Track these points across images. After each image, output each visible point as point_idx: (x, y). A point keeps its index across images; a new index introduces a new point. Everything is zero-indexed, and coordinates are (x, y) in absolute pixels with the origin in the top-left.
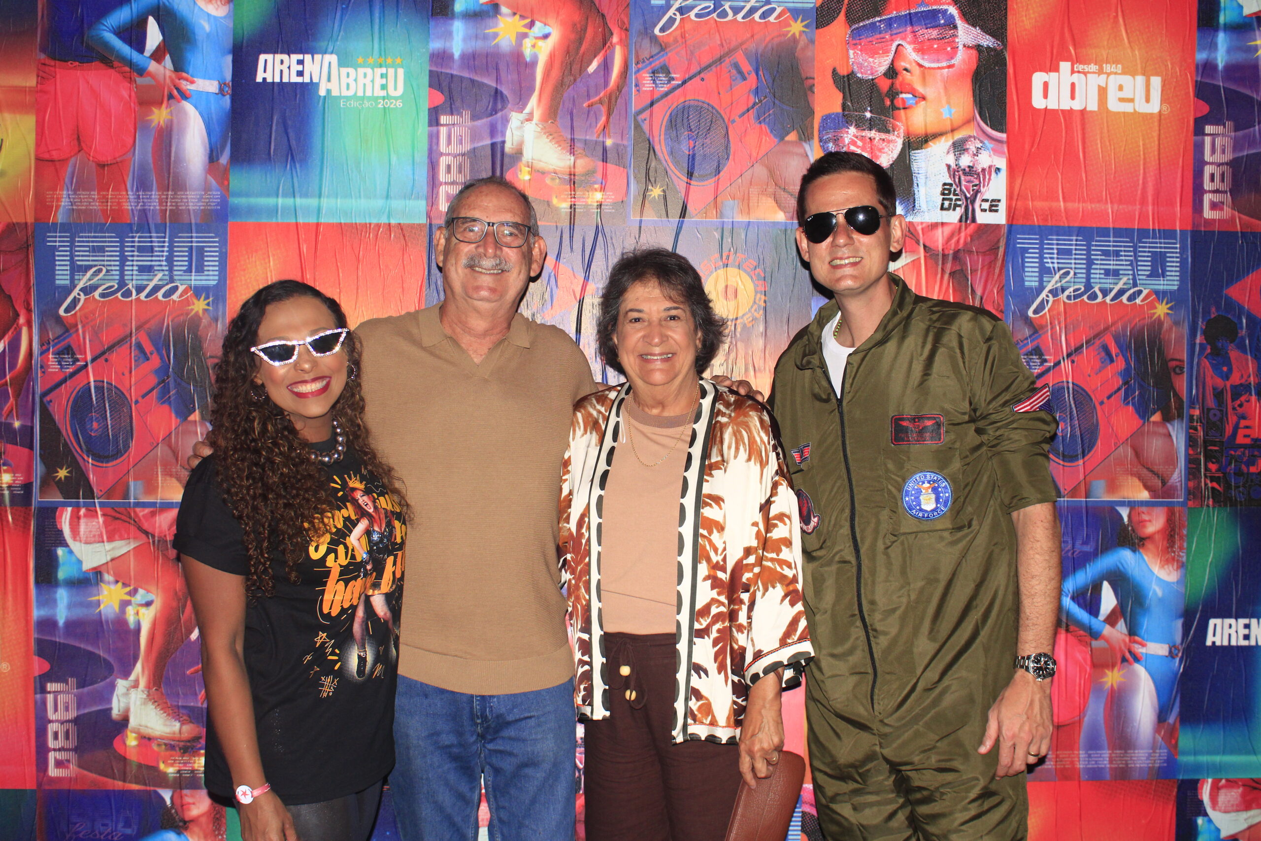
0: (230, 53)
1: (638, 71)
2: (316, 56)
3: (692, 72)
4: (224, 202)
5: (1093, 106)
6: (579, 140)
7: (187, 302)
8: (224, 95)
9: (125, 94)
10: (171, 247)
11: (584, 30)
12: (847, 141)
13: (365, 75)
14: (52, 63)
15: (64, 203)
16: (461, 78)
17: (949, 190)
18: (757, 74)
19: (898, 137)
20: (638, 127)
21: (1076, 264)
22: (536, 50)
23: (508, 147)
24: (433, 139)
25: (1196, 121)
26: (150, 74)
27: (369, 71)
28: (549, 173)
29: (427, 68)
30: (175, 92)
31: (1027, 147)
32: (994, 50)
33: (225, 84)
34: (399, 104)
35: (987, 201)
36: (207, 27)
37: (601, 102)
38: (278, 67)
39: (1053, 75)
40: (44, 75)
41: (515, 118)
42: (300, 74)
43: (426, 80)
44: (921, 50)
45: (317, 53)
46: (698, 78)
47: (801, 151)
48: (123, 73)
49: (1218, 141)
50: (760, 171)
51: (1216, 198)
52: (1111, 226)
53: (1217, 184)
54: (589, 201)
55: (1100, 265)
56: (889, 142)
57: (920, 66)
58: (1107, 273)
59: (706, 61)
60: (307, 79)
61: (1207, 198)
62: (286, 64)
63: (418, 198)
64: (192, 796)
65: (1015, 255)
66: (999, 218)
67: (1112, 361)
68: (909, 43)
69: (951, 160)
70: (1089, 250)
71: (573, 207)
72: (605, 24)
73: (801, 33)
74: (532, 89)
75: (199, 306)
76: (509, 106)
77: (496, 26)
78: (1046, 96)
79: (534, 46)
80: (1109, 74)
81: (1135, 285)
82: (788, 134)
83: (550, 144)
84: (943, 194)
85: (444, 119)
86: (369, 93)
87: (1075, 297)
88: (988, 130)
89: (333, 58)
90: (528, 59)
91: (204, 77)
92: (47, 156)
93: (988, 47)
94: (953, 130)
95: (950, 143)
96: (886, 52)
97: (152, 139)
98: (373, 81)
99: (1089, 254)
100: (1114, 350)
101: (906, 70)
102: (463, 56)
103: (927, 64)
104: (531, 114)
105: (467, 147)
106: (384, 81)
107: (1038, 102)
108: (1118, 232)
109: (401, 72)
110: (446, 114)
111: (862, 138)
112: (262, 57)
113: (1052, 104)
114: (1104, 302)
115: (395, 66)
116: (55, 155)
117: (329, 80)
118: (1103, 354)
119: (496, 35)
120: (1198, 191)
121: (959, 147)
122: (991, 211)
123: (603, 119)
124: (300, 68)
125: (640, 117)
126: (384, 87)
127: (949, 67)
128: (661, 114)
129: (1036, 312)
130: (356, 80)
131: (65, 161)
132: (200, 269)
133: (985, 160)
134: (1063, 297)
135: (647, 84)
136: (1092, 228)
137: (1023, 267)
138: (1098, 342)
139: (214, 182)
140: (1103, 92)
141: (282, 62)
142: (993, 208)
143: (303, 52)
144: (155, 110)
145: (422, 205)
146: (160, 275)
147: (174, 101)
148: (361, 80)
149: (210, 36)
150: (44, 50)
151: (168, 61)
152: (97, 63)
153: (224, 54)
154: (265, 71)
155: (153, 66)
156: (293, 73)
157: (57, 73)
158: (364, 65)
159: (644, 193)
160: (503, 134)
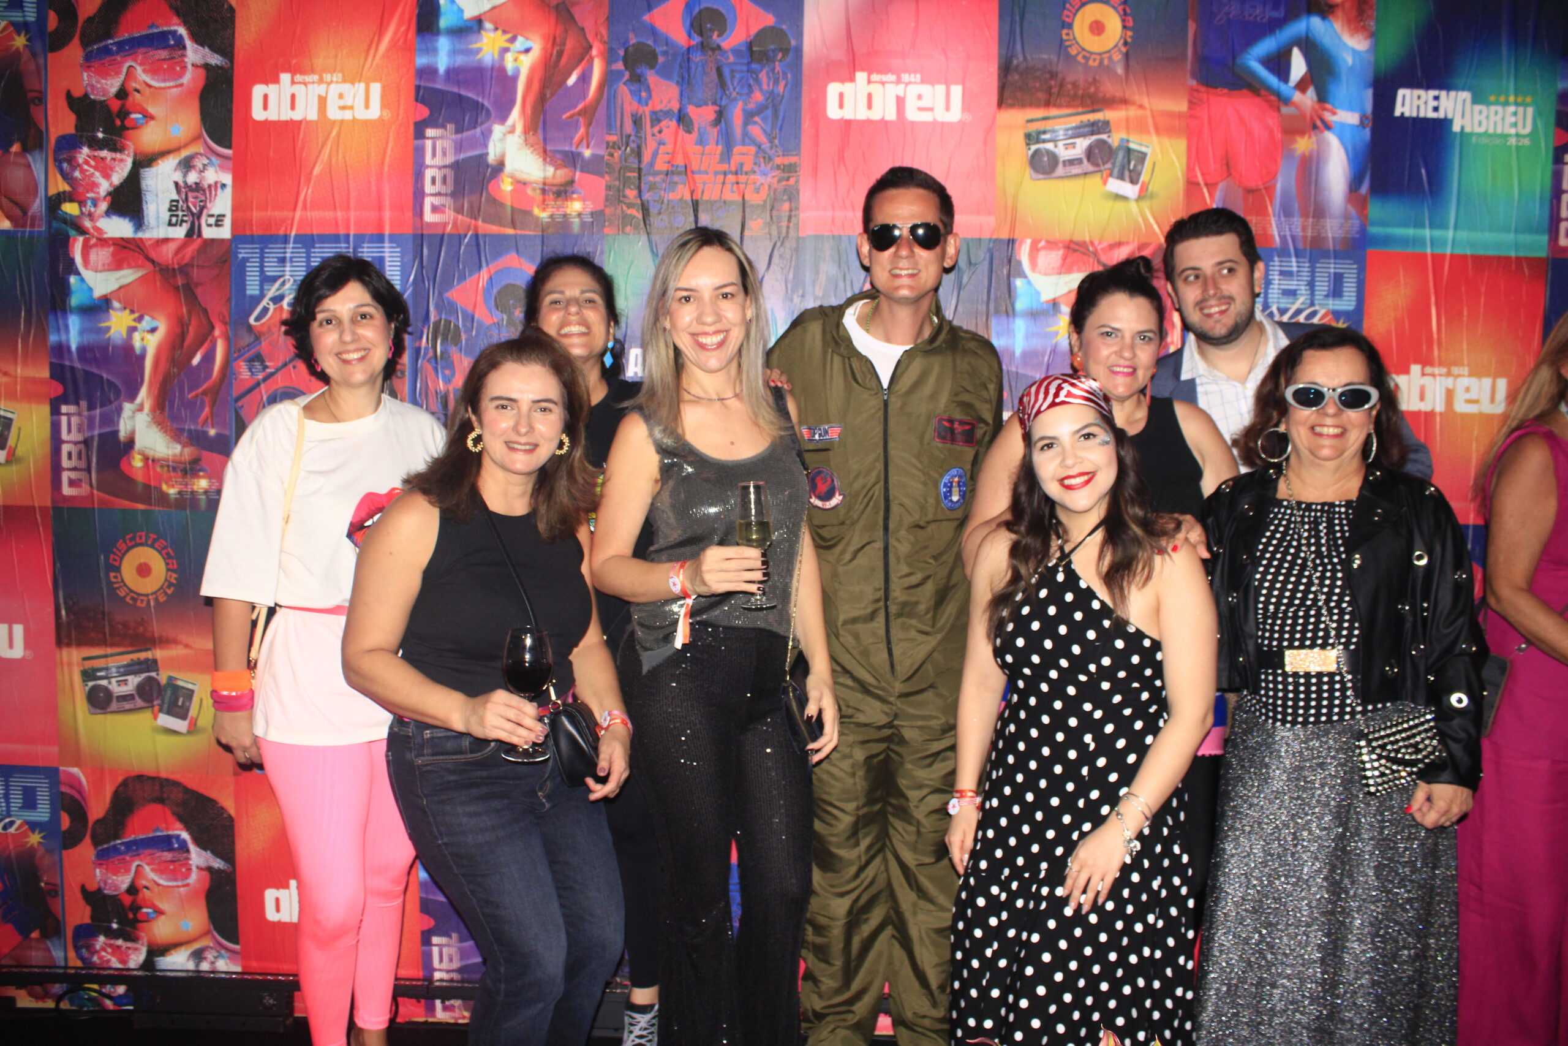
0: (1370, 87)
2: (1450, 93)
4: (1363, 230)
8: (1365, 127)
9: (1272, 121)
10: (1313, 272)
13: (1496, 113)
14: (1203, 89)
24: (1558, 176)
26: (1294, 104)
27: (1500, 109)
29: (1554, 107)
30: (1319, 123)
33: (1367, 118)
34: (1527, 142)
36: (1349, 60)
38: (1415, 102)
40: (1195, 100)
42: (1436, 109)
43: (1552, 120)
45: (1453, 90)
48: (1269, 103)
60: (1441, 115)
62: (1423, 99)
63: (1544, 233)
86: (1500, 130)
89: (1465, 95)
91: (1346, 110)
92: (1197, 180)
97: (1295, 166)
98: (1503, 119)
106: (1514, 119)
109: (1529, 111)
115: (1525, 106)
116: (1205, 179)
117: (1463, 117)
124: (1435, 104)
126: (1516, 125)
130: (1487, 117)
131: (1214, 184)
132: (1339, 295)
139: (1353, 211)
143: (1441, 87)
144: (1299, 139)
145: (1545, 239)
146: (1301, 299)
147: (1317, 131)
148: (1492, 118)
149: (1351, 69)
150: (1194, 76)
151: (1311, 92)
152: (1245, 91)
153: (1366, 87)
154: (1403, 105)
155: (1297, 96)
156: (1430, 109)
157: (1208, 100)
158: (1495, 104)
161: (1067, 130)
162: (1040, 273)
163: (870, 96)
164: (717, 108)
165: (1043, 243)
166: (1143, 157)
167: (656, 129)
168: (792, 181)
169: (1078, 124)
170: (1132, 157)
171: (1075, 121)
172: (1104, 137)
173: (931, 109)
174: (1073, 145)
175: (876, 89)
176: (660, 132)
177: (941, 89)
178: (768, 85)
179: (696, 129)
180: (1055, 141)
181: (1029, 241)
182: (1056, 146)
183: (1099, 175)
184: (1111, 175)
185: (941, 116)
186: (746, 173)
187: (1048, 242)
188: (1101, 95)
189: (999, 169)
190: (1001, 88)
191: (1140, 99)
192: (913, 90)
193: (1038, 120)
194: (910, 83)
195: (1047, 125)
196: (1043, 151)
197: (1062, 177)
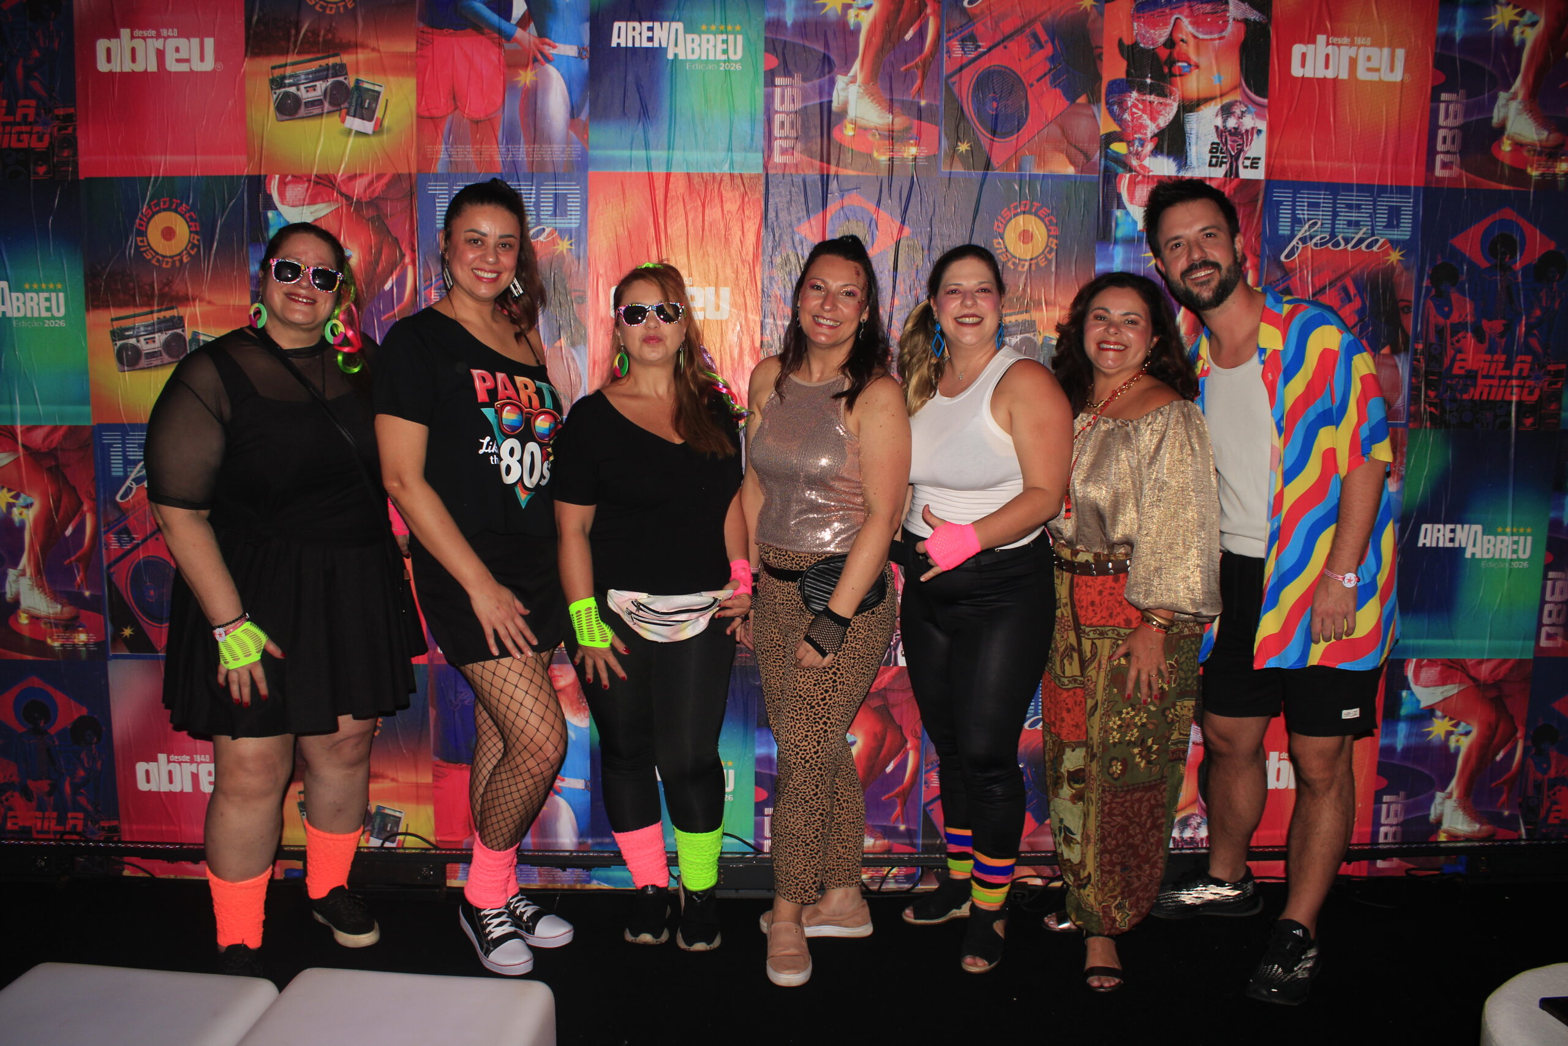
0: (587, 20)
1: (949, 39)
2: (664, 23)
3: (996, 41)
4: (584, 155)
5: (1344, 75)
7: (554, 243)
8: (582, 59)
9: (495, 58)
10: (538, 194)
11: (902, 2)
12: (1130, 104)
13: (708, 41)
14: (430, 30)
15: (443, 156)
16: (794, 45)
17: (1217, 149)
18: (1053, 43)
19: (1174, 100)
20: (948, 89)
21: (1323, 215)
22: (859, 19)
23: (835, 105)
24: (769, 99)
25: (1433, 88)
26: (516, 41)
27: (711, 37)
28: (871, 129)
29: (763, 35)
30: (539, 56)
31: (1285, 112)
32: (1260, 23)
33: (583, 49)
34: (738, 67)
35: (1248, 158)
37: (917, 66)
38: (630, 34)
39: (1311, 47)
40: (423, 41)
41: (841, 81)
42: (650, 39)
43: (761, 46)
44: (1195, 23)
45: (666, 21)
46: (1001, 46)
47: (1090, 112)
48: (492, 39)
49: (1451, 108)
50: (1054, 130)
51: (1447, 158)
52: (1355, 182)
53: (1448, 146)
54: (905, 155)
55: (1344, 216)
56: (1166, 105)
57: (1195, 37)
58: (1350, 223)
59: (1008, 30)
60: (656, 45)
61: (1439, 158)
63: (756, 151)
64: (560, 670)
65: (1272, 208)
66: (1259, 174)
67: (1350, 300)
68: (1187, 17)
69: (1219, 122)
70: (1334, 204)
71: (891, 159)
73: (1092, 6)
74: (857, 55)
75: (564, 246)
78: (1303, 65)
79: (857, 16)
80: (1359, 46)
81: (1373, 235)
82: (1079, 96)
83: (871, 104)
84: (1211, 152)
85: (778, 81)
86: (711, 57)
87: (1322, 244)
88: (1252, 95)
91: (565, 43)
92: (426, 114)
93: (1255, 21)
94: (1222, 96)
95: (1219, 107)
96: (1166, 24)
97: (519, 99)
98: (715, 46)
99: (1334, 207)
100: (1352, 291)
101: (1182, 40)
102: (795, 24)
103: (1201, 36)
104: (855, 77)
105: (798, 106)
106: (725, 46)
107: (1297, 71)
108: (1362, 188)
109: (740, 38)
110: (780, 76)
111: (1143, 102)
112: (616, 25)
113: (1309, 73)
114: (1345, 250)
115: (735, 33)
116: (435, 112)
117: (676, 45)
118: (1343, 295)
119: (824, 6)
120: (1432, 152)
121: (1226, 111)
122: (1252, 167)
123: (919, 82)
124: (650, 34)
125: (950, 81)
126: (725, 52)
127: (1220, 38)
128: (969, 77)
129: (1287, 257)
130: (700, 45)
131: (443, 117)
132: (564, 214)
133: (1248, 122)
134: (1311, 244)
135: (957, 52)
136: (1338, 184)
137: (1278, 217)
138: (1339, 284)
139: (574, 136)
140: (1353, 62)
141: (634, 29)
142: (1254, 165)
143: (653, 20)
145: (759, 157)
148: (704, 46)
149: (568, 5)
150: (422, 19)
151: (532, 28)
152: (469, 30)
153: (583, 21)
154: (619, 37)
155: (519, 33)
156: (644, 39)
157: (434, 39)
158: (708, 32)
159: (954, 149)
160: (830, 94)
161: (308, 74)
162: (287, 204)
163: (133, 50)
165: (289, 178)
166: (376, 95)
168: (70, 130)
170: (366, 96)
171: (314, 66)
172: (341, 79)
173: (187, 61)
174: (314, 88)
175: (138, 44)
177: (195, 41)
178: (44, 43)
180: (297, 85)
181: (277, 176)
183: (339, 112)
184: (348, 114)
185: (198, 66)
187: (293, 176)
188: (337, 41)
189: (248, 112)
190: (247, 39)
191: (372, 43)
192: (171, 44)
193: (280, 67)
194: (169, 37)
195: (289, 71)
196: (287, 95)
197: (303, 118)
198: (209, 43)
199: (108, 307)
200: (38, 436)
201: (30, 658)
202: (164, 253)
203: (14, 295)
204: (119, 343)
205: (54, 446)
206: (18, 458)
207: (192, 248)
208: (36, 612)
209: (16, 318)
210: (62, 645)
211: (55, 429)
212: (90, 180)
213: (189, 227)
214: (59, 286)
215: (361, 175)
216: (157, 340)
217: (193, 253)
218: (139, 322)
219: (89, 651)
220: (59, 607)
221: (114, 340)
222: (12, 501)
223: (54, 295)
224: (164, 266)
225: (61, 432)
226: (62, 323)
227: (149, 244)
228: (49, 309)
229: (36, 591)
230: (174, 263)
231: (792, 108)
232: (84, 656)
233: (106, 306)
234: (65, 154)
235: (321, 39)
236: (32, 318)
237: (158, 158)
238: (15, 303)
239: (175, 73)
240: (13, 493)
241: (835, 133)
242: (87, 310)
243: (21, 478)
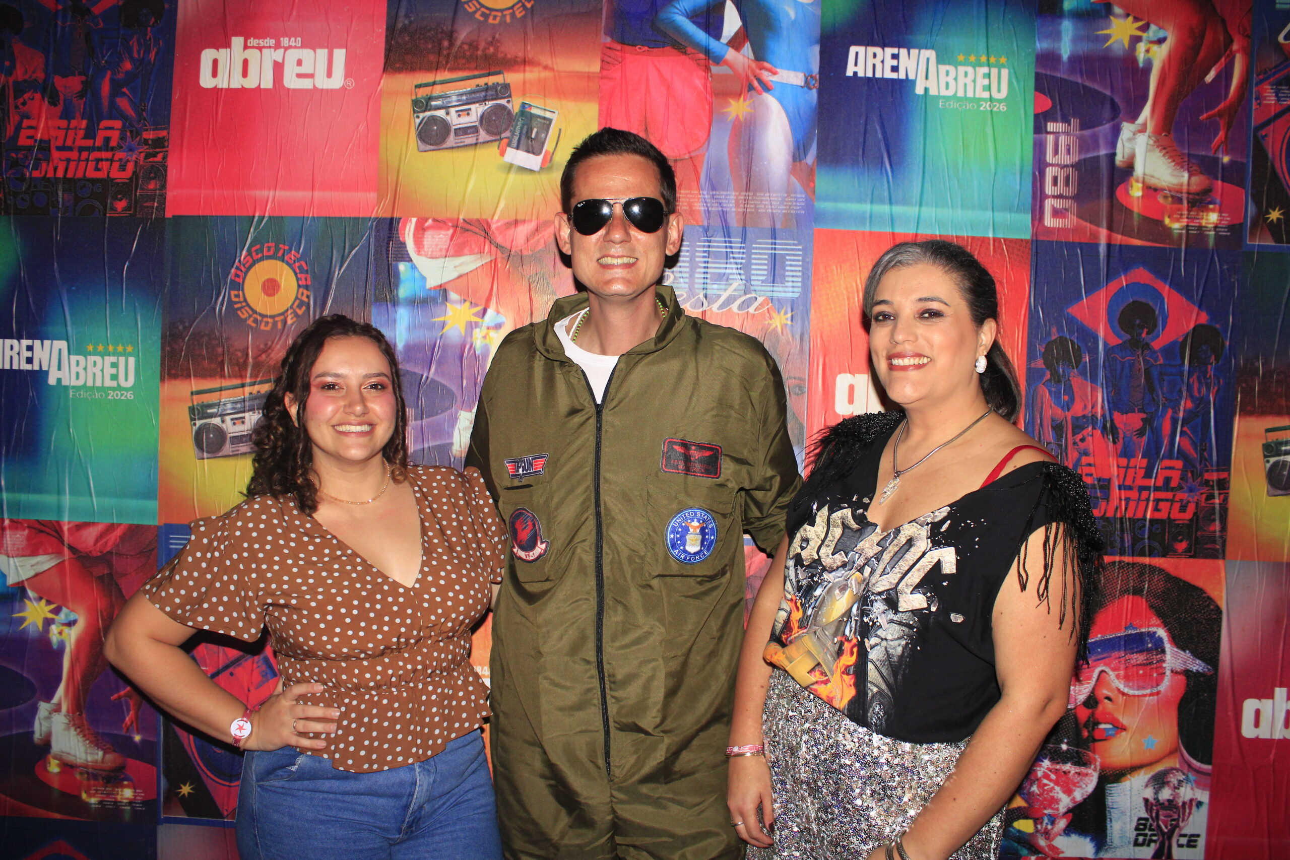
0: (816, 43)
1: (1261, 82)
2: (912, 51)
4: (809, 207)
6: (1196, 157)
7: (766, 316)
8: (810, 89)
9: (699, 83)
10: (749, 254)
11: (1202, 36)
13: (966, 74)
14: (619, 47)
16: (1071, 83)
20: (1258, 143)
22: (1150, 55)
23: (1119, 159)
24: (1039, 148)
26: (726, 63)
27: (970, 70)
28: (1162, 189)
29: (1032, 69)
30: (756, 84)
33: (811, 76)
34: (1003, 107)
36: (792, 15)
37: (1220, 114)
38: (870, 61)
40: (609, 60)
41: (1127, 129)
42: (895, 69)
43: (1031, 83)
45: (914, 48)
48: (697, 60)
54: (1204, 222)
60: (902, 76)
62: (880, 57)
63: (1024, 211)
71: (1188, 228)
72: (1226, 31)
74: (1147, 99)
75: (779, 320)
76: (1121, 115)
77: (1108, 26)
79: (1148, 51)
83: (1163, 158)
85: (1051, 127)
86: (970, 94)
89: (930, 54)
90: (1141, 65)
91: (789, 69)
97: (728, 133)
98: (974, 81)
102: (1073, 58)
104: (1144, 125)
105: (1075, 158)
109: (1005, 72)
110: (1054, 121)
112: (853, 50)
115: (999, 67)
117: (927, 78)
119: (1107, 37)
123: (1223, 133)
124: (895, 63)
125: (1263, 132)
126: (988, 88)
128: (1283, 129)
130: (956, 79)
132: (781, 280)
135: (1269, 97)
139: (796, 184)
141: (875, 56)
143: (898, 45)
144: (733, 102)
145: (1026, 218)
146: (735, 285)
147: (753, 93)
148: (962, 80)
149: (794, 23)
150: (609, 32)
151: (747, 49)
152: (668, 49)
153: (811, 44)
154: (856, 65)
155: (731, 54)
156: (888, 68)
157: (623, 58)
158: (964, 64)
159: (1261, 214)
160: (1114, 145)
161: (461, 95)
162: (426, 256)
163: (246, 62)
164: (84, 78)
165: (430, 222)
166: (546, 123)
167: (21, 100)
168: (159, 157)
169: (474, 88)
170: (534, 124)
171: (470, 85)
172: (503, 102)
173: (311, 76)
174: (468, 112)
175: (252, 55)
176: (24, 104)
177: (322, 53)
178: (139, 53)
179: (61, 102)
180: (446, 108)
181: (414, 220)
182: (448, 114)
183: (497, 143)
184: (509, 145)
185: (323, 82)
186: (112, 149)
188: (500, 56)
189: (382, 140)
190: (388, 51)
191: (546, 60)
192: (293, 55)
193: (426, 85)
194: (290, 47)
195: (437, 91)
196: (433, 119)
197: (453, 148)
198: (340, 55)
199: (188, 376)
200: (90, 535)
201: (57, 816)
202: (264, 313)
203: (74, 358)
204: (199, 423)
205: (108, 549)
206: (63, 562)
207: (300, 306)
208: (70, 759)
209: (74, 387)
210: (100, 802)
211: (111, 527)
212: (177, 219)
213: (298, 280)
214: (130, 349)
215: (524, 221)
216: (247, 420)
217: (300, 312)
218: (227, 398)
219: (134, 812)
220: (101, 753)
221: (192, 419)
222: (50, 616)
223: (122, 360)
224: (263, 327)
225: (118, 532)
226: (130, 396)
227: (245, 300)
228: (114, 377)
229: (73, 732)
230: (275, 324)
231: (1068, 160)
232: (127, 817)
233: (186, 375)
234: (152, 186)
235: (480, 53)
236: (93, 388)
237: (265, 193)
238: (74, 369)
239: (295, 90)
240: (52, 607)
241: (1119, 192)
242: (162, 379)
243: (64, 588)
